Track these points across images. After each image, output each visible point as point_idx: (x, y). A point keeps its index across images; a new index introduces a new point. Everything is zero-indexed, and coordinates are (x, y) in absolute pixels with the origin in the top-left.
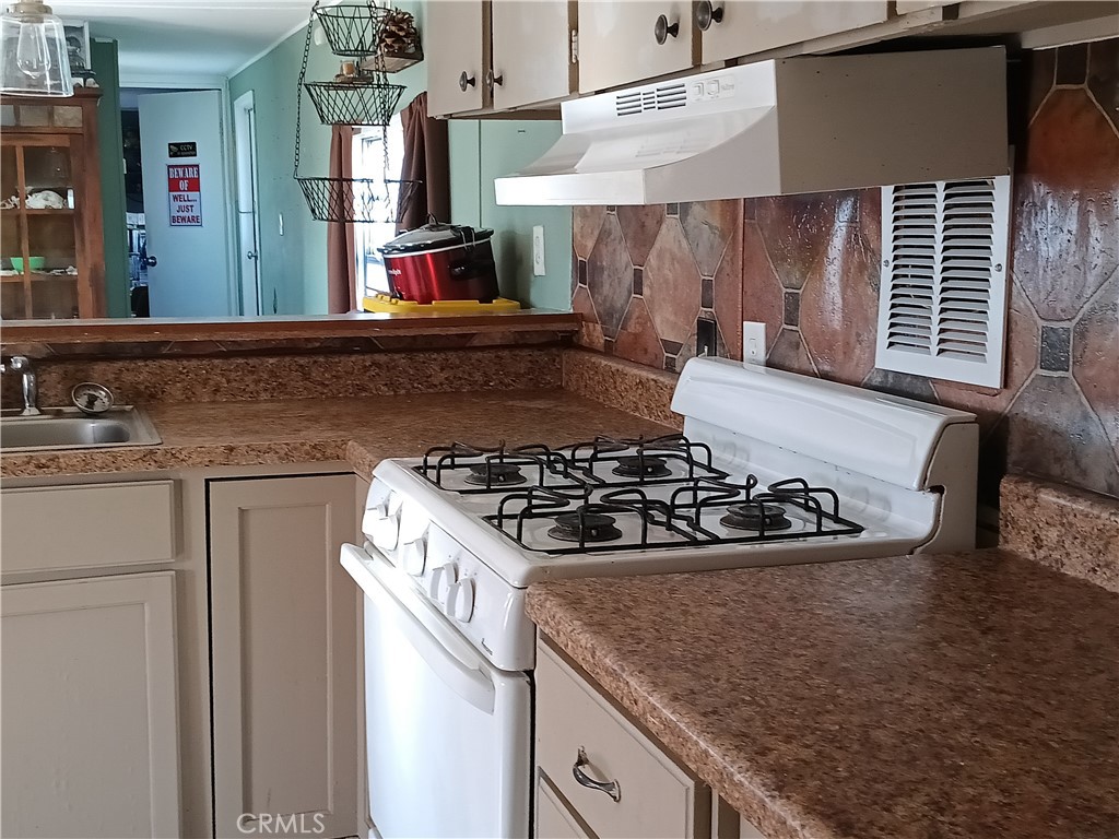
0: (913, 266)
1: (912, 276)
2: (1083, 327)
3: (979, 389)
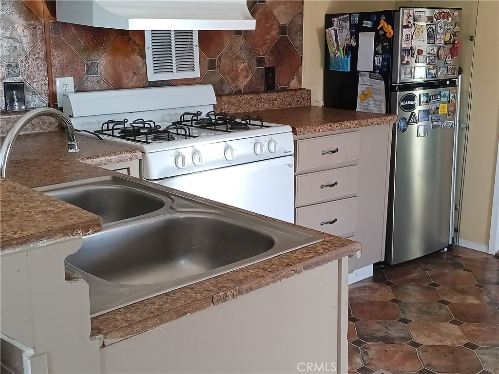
2: (220, 59)
3: (188, 79)
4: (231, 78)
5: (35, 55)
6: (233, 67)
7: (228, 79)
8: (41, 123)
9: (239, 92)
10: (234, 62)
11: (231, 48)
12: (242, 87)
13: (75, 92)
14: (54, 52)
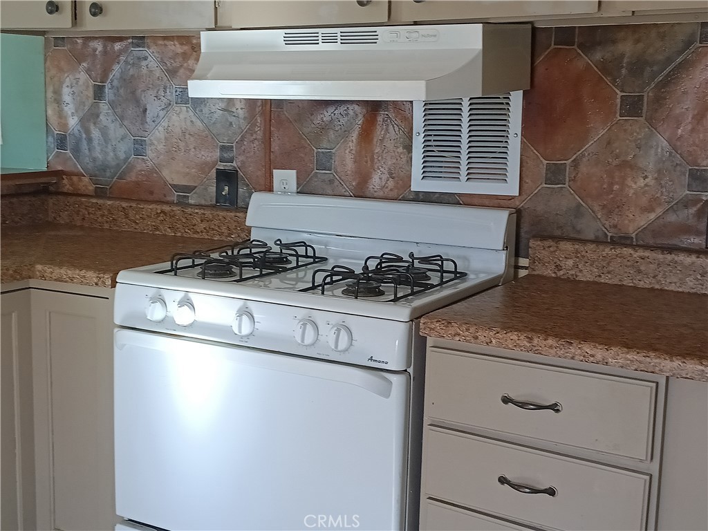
0: (435, 135)
1: (434, 141)
2: (576, 164)
3: (497, 197)
4: (604, 207)
5: (252, 135)
6: (611, 184)
7: (596, 208)
8: (239, 229)
9: (622, 241)
10: (617, 174)
11: (609, 143)
12: (631, 230)
13: (298, 193)
14: (276, 134)
